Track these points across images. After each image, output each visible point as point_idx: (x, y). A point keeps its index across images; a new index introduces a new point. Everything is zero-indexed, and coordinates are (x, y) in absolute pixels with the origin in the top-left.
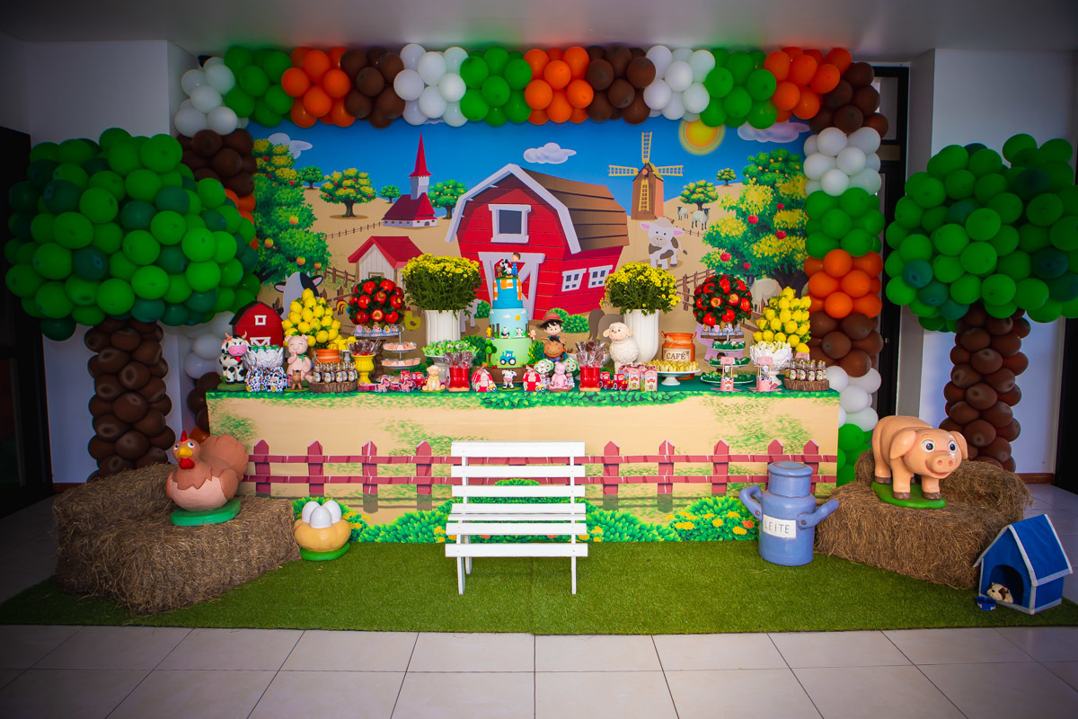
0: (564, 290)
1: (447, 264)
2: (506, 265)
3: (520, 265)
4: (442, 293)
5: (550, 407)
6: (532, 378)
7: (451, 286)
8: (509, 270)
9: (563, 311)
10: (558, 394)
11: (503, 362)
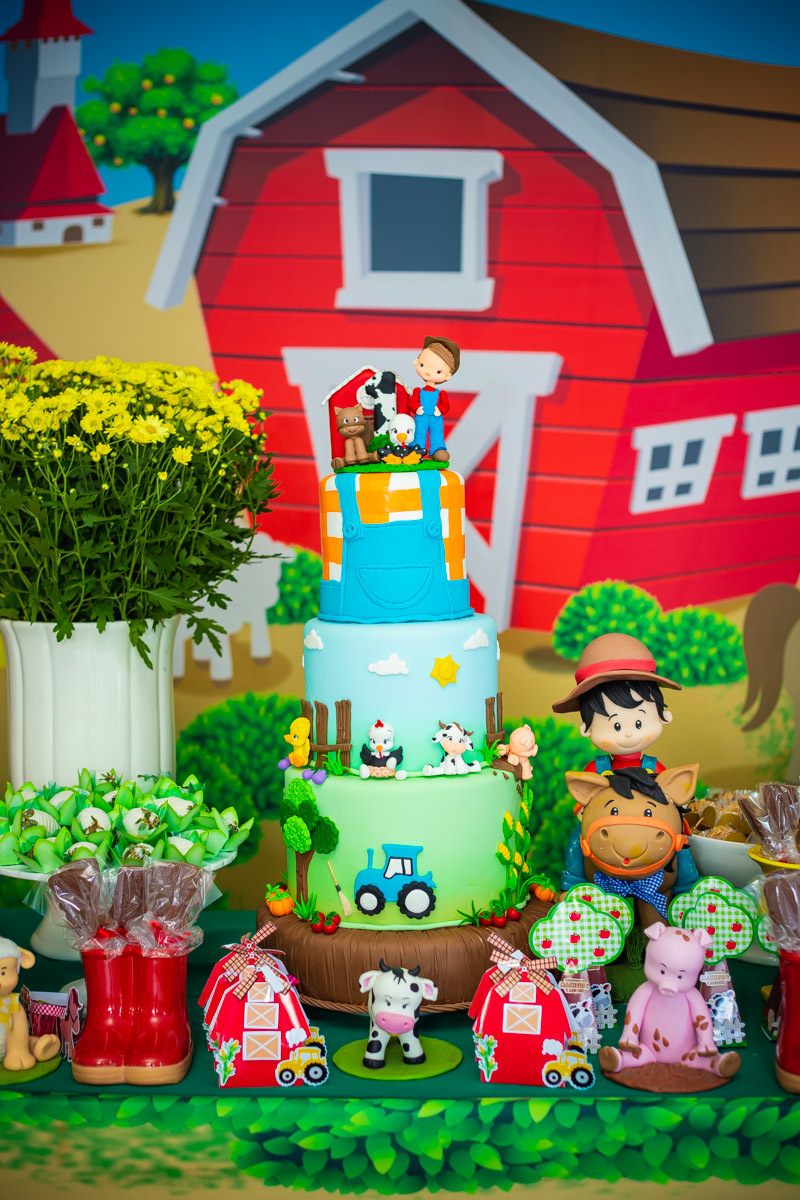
0: (639, 505)
1: (91, 398)
2: (387, 401)
3: (454, 406)
4: (66, 542)
5: (624, 1185)
6: (522, 1017)
7: (110, 506)
8: (400, 427)
9: (638, 593)
10: (666, 1117)
11: (369, 901)
